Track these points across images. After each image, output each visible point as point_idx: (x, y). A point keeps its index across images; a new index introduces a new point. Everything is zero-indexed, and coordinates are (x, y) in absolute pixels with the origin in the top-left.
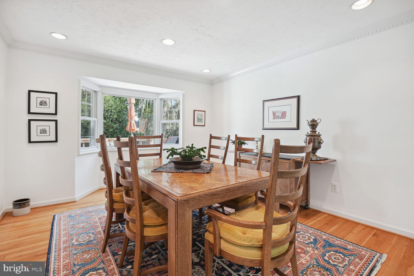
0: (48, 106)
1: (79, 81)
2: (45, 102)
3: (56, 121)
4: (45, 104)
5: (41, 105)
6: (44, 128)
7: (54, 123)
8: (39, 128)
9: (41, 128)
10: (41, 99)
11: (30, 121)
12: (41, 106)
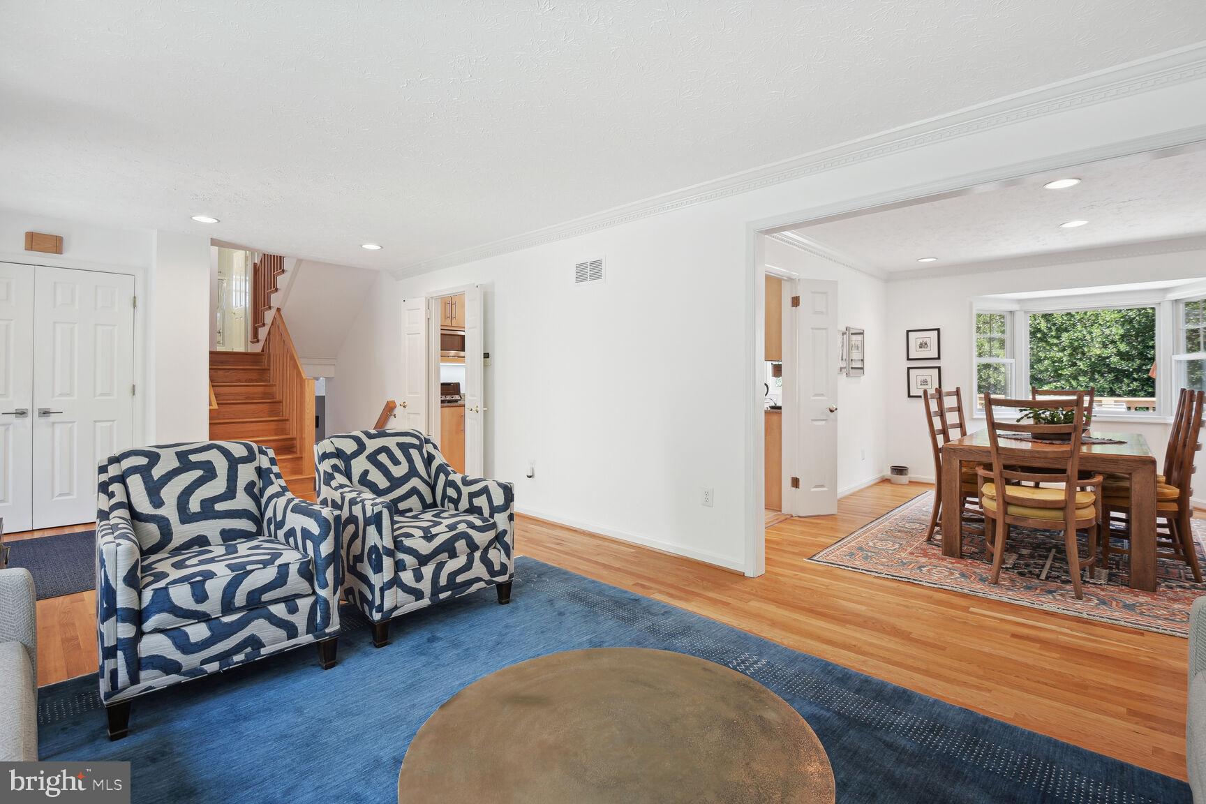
0: (928, 349)
1: (971, 304)
2: (926, 344)
3: (939, 368)
4: (926, 346)
5: (921, 347)
6: (925, 377)
7: (937, 370)
8: (920, 378)
9: (922, 378)
10: (921, 340)
11: (909, 369)
12: (920, 349)
